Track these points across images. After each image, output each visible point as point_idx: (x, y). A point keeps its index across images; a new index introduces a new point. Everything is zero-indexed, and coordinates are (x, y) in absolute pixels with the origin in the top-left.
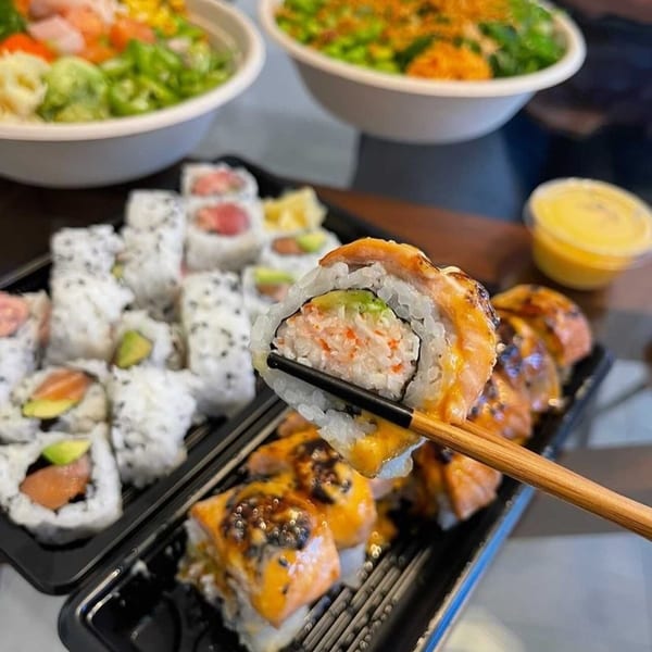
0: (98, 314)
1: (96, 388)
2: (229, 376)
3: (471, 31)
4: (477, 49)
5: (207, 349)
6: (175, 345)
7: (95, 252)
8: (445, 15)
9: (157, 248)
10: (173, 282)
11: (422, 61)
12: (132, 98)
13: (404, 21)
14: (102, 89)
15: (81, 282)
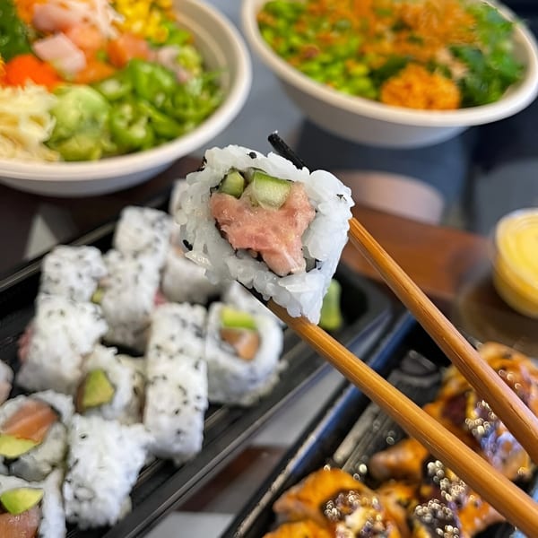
0: (73, 345)
1: (58, 428)
2: (179, 432)
3: (443, 56)
4: (448, 74)
5: (162, 405)
6: (135, 390)
7: (80, 276)
8: (417, 34)
9: (136, 280)
10: (146, 313)
11: (396, 83)
12: (131, 124)
13: (380, 36)
14: (104, 117)
15: (62, 313)
